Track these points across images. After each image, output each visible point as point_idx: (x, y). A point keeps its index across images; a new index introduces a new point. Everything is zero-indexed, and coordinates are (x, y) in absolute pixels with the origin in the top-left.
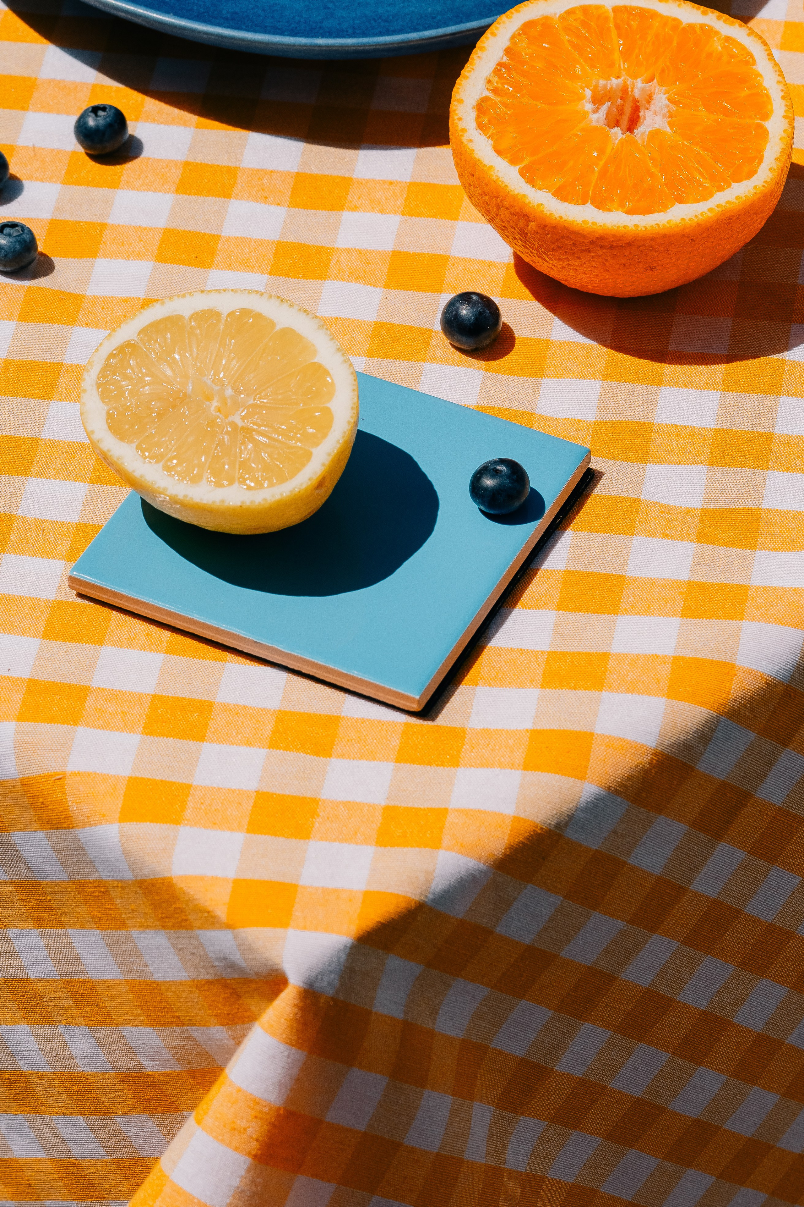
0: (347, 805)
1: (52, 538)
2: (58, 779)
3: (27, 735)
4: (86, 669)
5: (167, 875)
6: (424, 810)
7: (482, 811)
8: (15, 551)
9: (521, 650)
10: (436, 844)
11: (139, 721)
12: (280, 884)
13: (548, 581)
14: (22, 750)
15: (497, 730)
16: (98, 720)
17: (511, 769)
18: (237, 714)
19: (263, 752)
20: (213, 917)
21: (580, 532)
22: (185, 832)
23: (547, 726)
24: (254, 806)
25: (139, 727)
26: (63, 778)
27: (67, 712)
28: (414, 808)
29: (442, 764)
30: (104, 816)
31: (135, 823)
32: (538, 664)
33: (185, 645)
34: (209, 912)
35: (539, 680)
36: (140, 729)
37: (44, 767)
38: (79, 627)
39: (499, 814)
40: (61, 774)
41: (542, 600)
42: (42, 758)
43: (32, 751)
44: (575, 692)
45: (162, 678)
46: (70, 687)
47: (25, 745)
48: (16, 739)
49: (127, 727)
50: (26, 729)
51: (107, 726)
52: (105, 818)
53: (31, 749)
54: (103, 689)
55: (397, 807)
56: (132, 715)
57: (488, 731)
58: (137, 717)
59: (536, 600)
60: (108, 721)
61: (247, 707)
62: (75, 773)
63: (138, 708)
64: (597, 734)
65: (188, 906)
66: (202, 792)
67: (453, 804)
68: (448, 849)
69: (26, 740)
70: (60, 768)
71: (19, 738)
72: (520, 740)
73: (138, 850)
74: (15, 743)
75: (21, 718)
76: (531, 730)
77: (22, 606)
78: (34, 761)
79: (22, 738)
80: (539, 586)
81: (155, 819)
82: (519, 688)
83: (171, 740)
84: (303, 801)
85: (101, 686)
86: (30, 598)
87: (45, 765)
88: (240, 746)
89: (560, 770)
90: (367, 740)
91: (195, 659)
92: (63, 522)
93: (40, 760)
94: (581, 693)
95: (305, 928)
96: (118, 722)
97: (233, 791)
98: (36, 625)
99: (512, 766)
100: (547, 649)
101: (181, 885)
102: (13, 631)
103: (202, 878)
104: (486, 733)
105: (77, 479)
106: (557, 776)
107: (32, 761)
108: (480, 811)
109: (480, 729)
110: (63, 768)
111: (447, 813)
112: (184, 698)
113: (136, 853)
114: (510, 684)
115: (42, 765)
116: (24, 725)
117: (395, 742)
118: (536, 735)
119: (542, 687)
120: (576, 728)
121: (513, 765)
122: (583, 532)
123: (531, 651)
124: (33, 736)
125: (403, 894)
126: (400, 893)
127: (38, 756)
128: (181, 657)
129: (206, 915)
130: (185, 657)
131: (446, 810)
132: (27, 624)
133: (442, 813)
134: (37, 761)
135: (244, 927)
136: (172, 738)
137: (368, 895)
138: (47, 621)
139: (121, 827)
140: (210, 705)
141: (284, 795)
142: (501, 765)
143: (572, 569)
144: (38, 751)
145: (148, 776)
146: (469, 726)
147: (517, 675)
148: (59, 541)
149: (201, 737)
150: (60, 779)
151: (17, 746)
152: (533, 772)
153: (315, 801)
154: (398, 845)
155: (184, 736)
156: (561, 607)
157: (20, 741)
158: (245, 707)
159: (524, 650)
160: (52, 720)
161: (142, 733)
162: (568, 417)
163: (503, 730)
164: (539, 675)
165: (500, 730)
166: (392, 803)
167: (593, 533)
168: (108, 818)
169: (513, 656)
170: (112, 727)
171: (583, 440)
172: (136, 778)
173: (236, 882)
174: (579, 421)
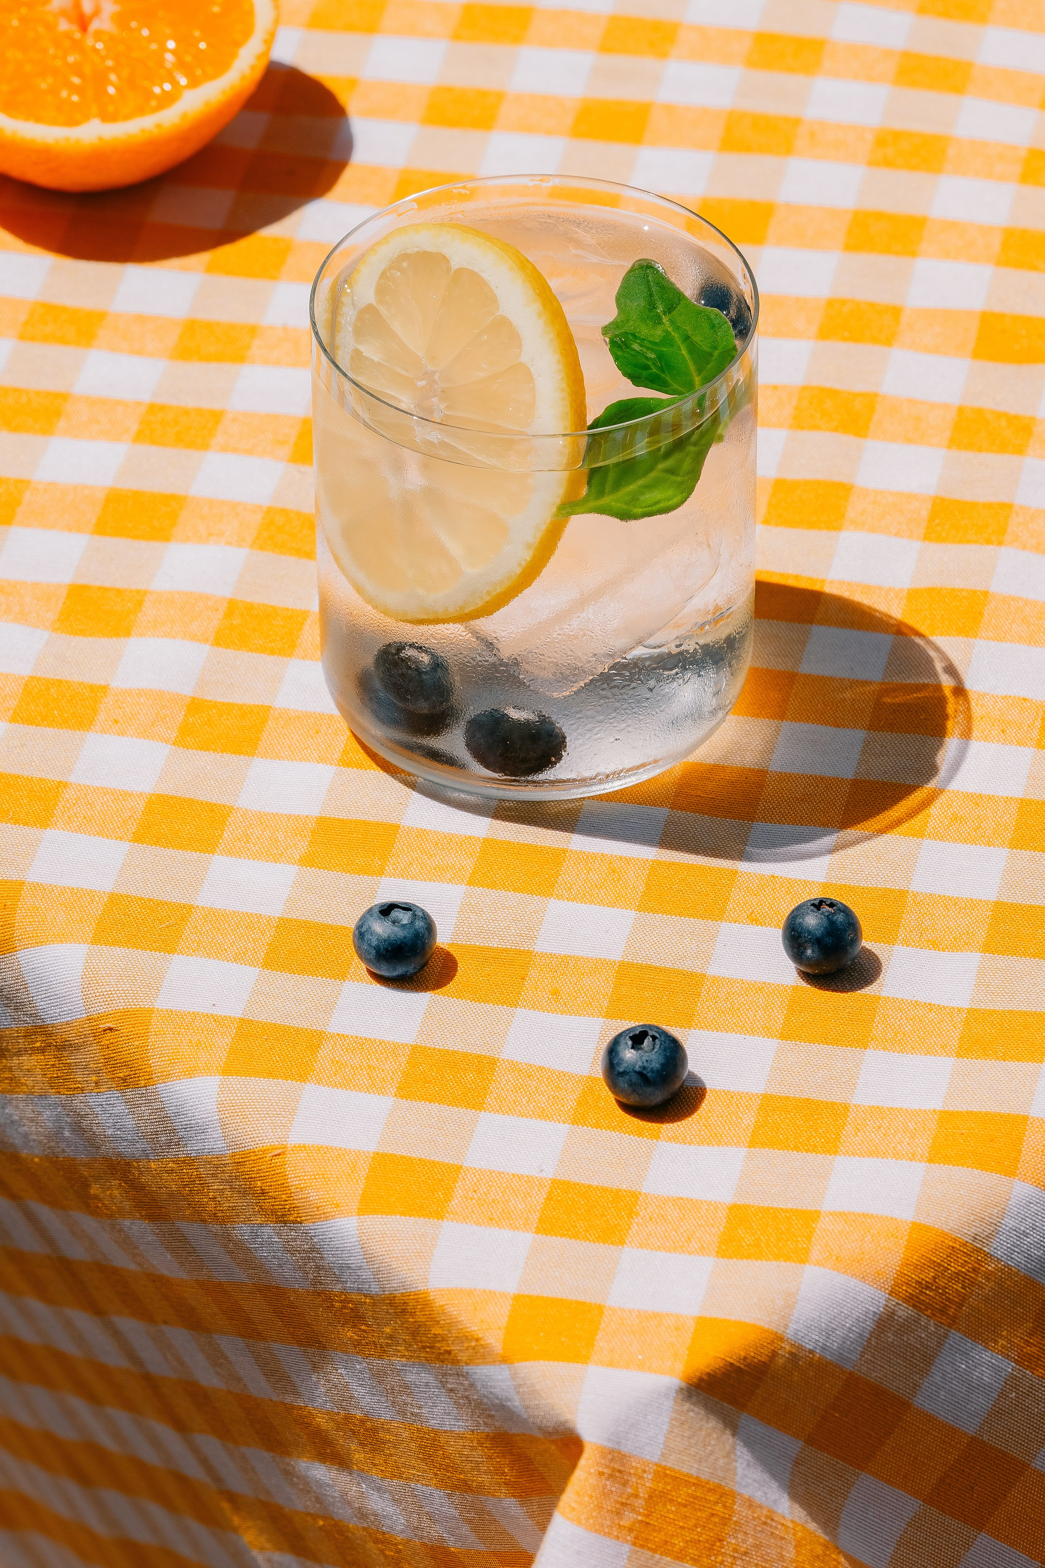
0: (679, 1202)
1: (281, 838)
2: (276, 1155)
3: (235, 1095)
4: (321, 1010)
5: (421, 1287)
6: (786, 1211)
7: (867, 1215)
8: (230, 853)
9: (930, 1004)
10: (801, 1257)
11: (392, 1079)
12: (578, 1303)
13: (972, 914)
14: (228, 1115)
15: (892, 1108)
16: (335, 1075)
17: (911, 1160)
18: (529, 1077)
19: (564, 1128)
20: (482, 1346)
21: (1019, 851)
22: (449, 1228)
23: (963, 1108)
24: (549, 1198)
25: (392, 1087)
26: (283, 1153)
27: (291, 1064)
28: (772, 1208)
29: (814, 1149)
30: (337, 1206)
31: (380, 1216)
32: (953, 1025)
33: (460, 983)
34: (477, 1340)
35: (954, 1046)
36: (393, 1090)
37: (257, 1139)
38: (313, 955)
39: (891, 1218)
40: (280, 1148)
41: (962, 939)
42: (255, 1125)
43: (242, 1117)
44: (1004, 1063)
45: (426, 1025)
46: (297, 1031)
47: (232, 1108)
48: (219, 1099)
49: (375, 1087)
50: (234, 1086)
51: (346, 1084)
52: (339, 1209)
53: (240, 1114)
54: (343, 1035)
55: (748, 1206)
56: (383, 1071)
57: (880, 1110)
58: (389, 1074)
59: (954, 938)
60: (349, 1078)
61: (544, 1068)
62: (299, 1147)
63: (391, 1062)
64: (1032, 1118)
65: (449, 1331)
66: (475, 1176)
67: (828, 1205)
68: (818, 1263)
69: (233, 1101)
70: (279, 1140)
71: (224, 1099)
72: (924, 1122)
73: (384, 1253)
74: (219, 1106)
75: (227, 1071)
76: (940, 1111)
77: (235, 923)
78: (244, 1131)
79: (228, 1099)
80: (959, 919)
81: (408, 1211)
82: (926, 1055)
83: (435, 1107)
84: (617, 1195)
85: (341, 1032)
86: (247, 913)
87: (259, 1135)
88: (531, 1118)
89: (981, 1164)
90: (709, 1118)
91: (473, 1002)
92: (299, 816)
93: (252, 1129)
94: (1013, 1065)
95: (611, 1364)
96: (362, 1079)
97: (520, 1177)
98: (254, 949)
99: (913, 1157)
100: (966, 1005)
101: (440, 1302)
102: (221, 955)
103: (470, 1293)
104: (877, 1112)
105: (322, 760)
106: (976, 1171)
107: (241, 1131)
108: (865, 1215)
109: (869, 1106)
110: (283, 1139)
111: (819, 1217)
112: (456, 1052)
113: (381, 1258)
114: (913, 1049)
115: (255, 1135)
116: (231, 1080)
117: (749, 1120)
118: (946, 1117)
119: (959, 1055)
120: (1004, 1110)
121: (913, 1155)
122: (1023, 851)
123: (944, 1007)
124: (243, 1095)
125: (753, 1322)
126: (747, 1320)
127: (249, 1123)
128: (455, 999)
129: (473, 1344)
130: (459, 1000)
131: (818, 1213)
132: (241, 947)
133: (810, 1217)
134: (248, 1130)
135: (526, 1360)
136: (437, 1104)
137: (703, 1324)
138: (270, 945)
139: (360, 1221)
140: (493, 1063)
141: (590, 1186)
142: (897, 1156)
143: (1006, 900)
144: (249, 1116)
145: (401, 1152)
146: (854, 1102)
147: (923, 1038)
148: (292, 842)
149: (479, 1106)
150: (279, 1155)
151: (221, 1109)
152: (942, 1165)
153: (635, 1196)
154: (748, 1257)
155: (455, 1102)
156: (987, 948)
157: (225, 1102)
158: (541, 1068)
159: (934, 1005)
160: (270, 1074)
161: (396, 1096)
162: (1009, 694)
163: (901, 1109)
164: (954, 1039)
165: (897, 1109)
166: (741, 1202)
167: (1037, 852)
168: (342, 1208)
169: (918, 1012)
170: (354, 1086)
171: (1029, 727)
172: (384, 1155)
173: (517, 1298)
174: (1025, 700)
